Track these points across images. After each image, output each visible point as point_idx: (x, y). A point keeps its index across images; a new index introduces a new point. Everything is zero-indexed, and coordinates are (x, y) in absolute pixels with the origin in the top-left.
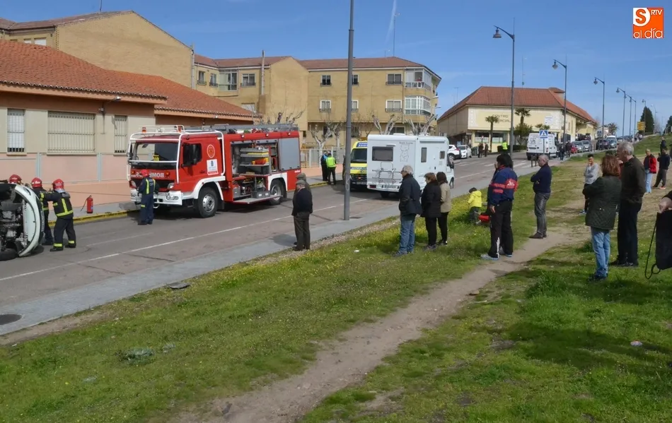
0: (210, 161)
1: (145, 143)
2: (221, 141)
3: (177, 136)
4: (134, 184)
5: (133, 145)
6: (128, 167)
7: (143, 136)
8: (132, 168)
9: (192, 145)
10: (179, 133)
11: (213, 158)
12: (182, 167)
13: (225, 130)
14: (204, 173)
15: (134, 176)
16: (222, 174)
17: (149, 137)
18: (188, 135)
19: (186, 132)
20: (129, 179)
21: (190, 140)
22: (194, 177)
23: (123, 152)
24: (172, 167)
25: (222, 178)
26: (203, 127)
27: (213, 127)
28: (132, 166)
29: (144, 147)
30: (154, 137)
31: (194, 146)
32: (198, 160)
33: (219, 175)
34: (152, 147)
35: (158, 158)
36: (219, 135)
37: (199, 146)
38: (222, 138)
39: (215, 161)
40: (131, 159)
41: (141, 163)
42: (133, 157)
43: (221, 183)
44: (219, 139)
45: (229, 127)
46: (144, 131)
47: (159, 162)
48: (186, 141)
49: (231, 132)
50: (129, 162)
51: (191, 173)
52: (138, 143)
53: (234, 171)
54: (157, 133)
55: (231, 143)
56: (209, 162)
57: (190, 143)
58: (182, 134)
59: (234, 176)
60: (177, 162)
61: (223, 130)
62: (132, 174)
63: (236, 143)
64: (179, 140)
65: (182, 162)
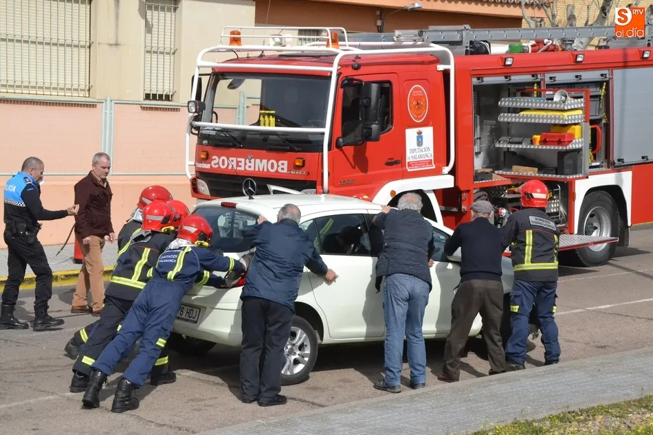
0: (416, 130)
1: (236, 76)
2: (446, 74)
3: (327, 59)
4: (204, 187)
5: (205, 80)
6: (191, 141)
7: (232, 55)
8: (200, 143)
9: (369, 84)
10: (332, 49)
11: (424, 124)
12: (338, 147)
13: (459, 43)
14: (396, 165)
15: (206, 166)
16: (446, 169)
17: (248, 60)
18: (357, 57)
19: (351, 47)
20: (190, 174)
21: (363, 70)
22: (369, 173)
23: (168, 98)
24: (312, 145)
25: (447, 182)
26: (397, 32)
27: (426, 35)
28: (202, 137)
29: (231, 86)
30: (262, 58)
31: (374, 87)
32: (383, 128)
33: (437, 172)
34: (253, 87)
35: (272, 120)
36: (441, 58)
37: (386, 90)
38: (451, 67)
39: (428, 132)
40: (197, 118)
41: (224, 130)
42: (205, 113)
43: (443, 195)
44: (441, 67)
45: (469, 34)
46: (236, 40)
47: (273, 128)
48: (349, 72)
49: (478, 49)
50: (192, 126)
51: (361, 162)
52: (218, 75)
53: (478, 163)
54: (271, 48)
55: (475, 81)
56: (411, 134)
57: (365, 79)
58: (341, 54)
59: (478, 176)
60: (326, 130)
61: (452, 44)
62: (199, 160)
63: (488, 80)
64: (334, 69)
65: (338, 133)
